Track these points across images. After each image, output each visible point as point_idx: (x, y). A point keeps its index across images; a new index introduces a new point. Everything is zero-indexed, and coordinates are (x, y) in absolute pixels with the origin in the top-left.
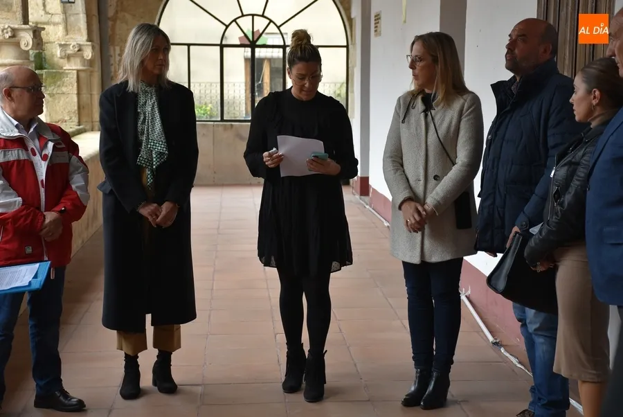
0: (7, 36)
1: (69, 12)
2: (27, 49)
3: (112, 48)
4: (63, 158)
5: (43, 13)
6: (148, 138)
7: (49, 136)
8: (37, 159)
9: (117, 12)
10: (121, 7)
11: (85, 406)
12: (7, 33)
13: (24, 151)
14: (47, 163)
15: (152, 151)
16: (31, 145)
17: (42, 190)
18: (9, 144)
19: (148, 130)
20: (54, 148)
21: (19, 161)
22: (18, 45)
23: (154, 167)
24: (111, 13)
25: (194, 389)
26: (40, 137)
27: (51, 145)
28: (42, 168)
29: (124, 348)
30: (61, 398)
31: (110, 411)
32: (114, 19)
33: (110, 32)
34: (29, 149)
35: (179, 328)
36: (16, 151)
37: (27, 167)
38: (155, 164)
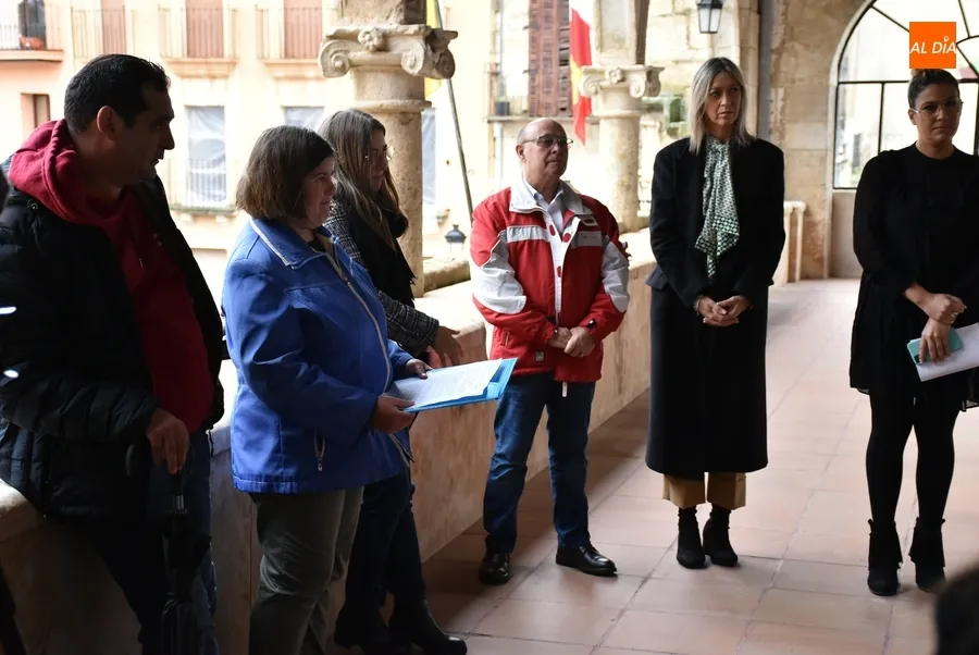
0: (615, 80)
1: (718, 45)
2: (638, 96)
3: (773, 91)
4: (595, 239)
5: (686, 47)
6: (713, 214)
7: (576, 209)
8: (555, 240)
9: (784, 42)
10: (790, 35)
11: (615, 570)
12: (615, 76)
13: (539, 229)
14: (568, 244)
15: (716, 232)
16: (549, 221)
17: (558, 281)
18: (522, 219)
19: (714, 203)
20: (581, 227)
21: (530, 242)
22: (627, 90)
23: (718, 254)
24: (775, 43)
25: (770, 564)
26: (565, 211)
27: (576, 221)
28: (560, 251)
29: (672, 496)
30: (587, 556)
31: (645, 580)
32: (779, 52)
33: (773, 70)
34: (548, 226)
35: (744, 479)
36: (529, 229)
37: (541, 249)
38: (720, 248)
